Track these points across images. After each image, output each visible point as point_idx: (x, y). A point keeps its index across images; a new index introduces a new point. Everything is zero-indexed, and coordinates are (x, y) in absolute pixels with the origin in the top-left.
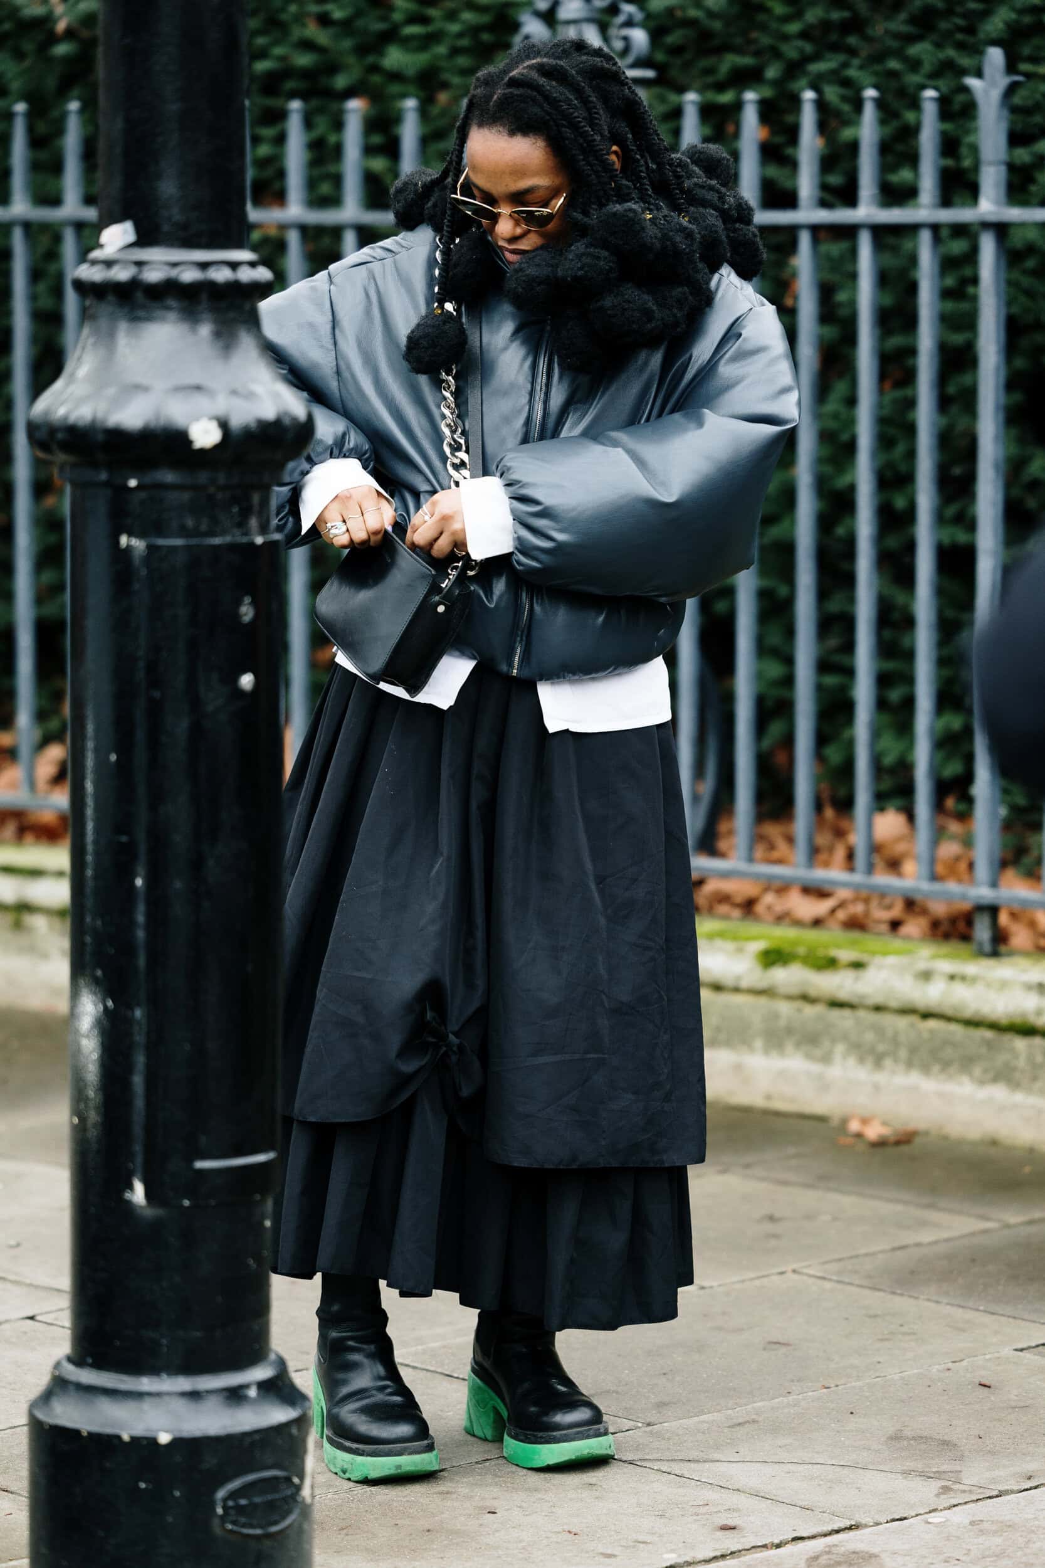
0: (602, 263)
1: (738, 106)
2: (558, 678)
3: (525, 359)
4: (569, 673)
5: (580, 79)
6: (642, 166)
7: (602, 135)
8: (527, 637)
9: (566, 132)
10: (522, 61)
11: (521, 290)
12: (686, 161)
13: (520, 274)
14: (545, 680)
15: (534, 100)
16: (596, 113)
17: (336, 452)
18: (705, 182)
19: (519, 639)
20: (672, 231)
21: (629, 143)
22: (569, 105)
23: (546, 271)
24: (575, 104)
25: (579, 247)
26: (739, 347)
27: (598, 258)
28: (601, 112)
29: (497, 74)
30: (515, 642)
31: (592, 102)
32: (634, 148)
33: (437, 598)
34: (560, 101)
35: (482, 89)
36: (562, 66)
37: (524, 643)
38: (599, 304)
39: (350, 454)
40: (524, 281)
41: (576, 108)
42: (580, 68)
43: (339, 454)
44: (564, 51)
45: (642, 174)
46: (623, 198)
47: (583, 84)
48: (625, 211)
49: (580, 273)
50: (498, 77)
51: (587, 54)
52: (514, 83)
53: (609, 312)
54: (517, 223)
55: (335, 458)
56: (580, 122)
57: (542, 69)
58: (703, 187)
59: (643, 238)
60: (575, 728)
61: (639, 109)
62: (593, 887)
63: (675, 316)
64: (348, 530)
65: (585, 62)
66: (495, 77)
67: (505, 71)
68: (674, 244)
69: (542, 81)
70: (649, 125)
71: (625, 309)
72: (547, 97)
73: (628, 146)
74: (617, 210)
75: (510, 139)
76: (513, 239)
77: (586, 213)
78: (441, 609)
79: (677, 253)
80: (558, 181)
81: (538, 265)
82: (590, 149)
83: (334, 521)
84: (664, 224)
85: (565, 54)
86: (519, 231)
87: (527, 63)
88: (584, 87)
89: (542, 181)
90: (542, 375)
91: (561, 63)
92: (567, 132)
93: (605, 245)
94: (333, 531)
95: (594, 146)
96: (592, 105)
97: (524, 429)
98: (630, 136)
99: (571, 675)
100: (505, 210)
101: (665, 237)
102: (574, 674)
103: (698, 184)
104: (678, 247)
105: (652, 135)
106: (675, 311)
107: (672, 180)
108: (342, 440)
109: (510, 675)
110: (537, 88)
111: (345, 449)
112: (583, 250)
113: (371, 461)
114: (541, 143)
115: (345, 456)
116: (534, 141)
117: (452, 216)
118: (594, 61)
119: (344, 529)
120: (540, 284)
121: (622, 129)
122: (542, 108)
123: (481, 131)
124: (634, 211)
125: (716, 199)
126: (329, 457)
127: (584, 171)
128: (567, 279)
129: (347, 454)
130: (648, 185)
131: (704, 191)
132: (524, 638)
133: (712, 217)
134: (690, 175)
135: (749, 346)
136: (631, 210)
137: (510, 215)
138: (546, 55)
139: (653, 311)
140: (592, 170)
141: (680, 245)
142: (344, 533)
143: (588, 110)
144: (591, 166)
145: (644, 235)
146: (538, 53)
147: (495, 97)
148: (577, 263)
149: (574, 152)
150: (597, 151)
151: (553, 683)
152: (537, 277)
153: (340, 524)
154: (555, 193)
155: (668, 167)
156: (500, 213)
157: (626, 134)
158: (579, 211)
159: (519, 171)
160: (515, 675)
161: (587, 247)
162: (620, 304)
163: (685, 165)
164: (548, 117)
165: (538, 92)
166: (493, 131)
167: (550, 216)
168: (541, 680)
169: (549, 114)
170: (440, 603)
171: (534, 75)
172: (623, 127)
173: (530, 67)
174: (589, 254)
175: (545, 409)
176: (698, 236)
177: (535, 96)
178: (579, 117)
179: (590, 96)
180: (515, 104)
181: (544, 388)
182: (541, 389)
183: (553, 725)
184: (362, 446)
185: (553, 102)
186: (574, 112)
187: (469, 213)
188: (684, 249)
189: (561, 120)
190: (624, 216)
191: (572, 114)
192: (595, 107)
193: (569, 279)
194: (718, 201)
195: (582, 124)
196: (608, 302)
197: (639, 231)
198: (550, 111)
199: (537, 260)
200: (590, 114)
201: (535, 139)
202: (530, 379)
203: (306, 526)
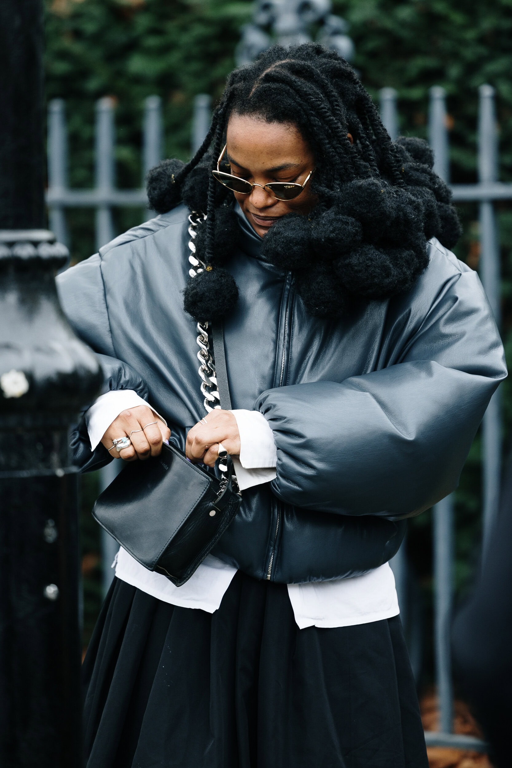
0: (350, 227)
1: (426, 101)
2: (305, 580)
3: (270, 312)
4: (314, 576)
5: (323, 77)
6: (371, 150)
7: (342, 124)
8: (279, 546)
9: (315, 120)
10: (274, 61)
11: (280, 249)
12: (402, 148)
13: (278, 236)
14: (294, 583)
15: (288, 93)
16: (337, 105)
17: (114, 384)
18: (419, 166)
19: (272, 548)
20: (403, 203)
21: (360, 132)
22: (316, 98)
23: (301, 234)
24: (321, 98)
25: (328, 215)
26: (455, 310)
27: (347, 223)
28: (341, 104)
29: (254, 71)
30: (269, 551)
31: (334, 96)
32: (364, 136)
33: (211, 504)
34: (310, 94)
35: (242, 83)
36: (309, 66)
37: (276, 552)
38: (347, 261)
39: (126, 386)
40: (283, 242)
41: (322, 101)
42: (323, 69)
43: (117, 387)
44: (308, 54)
45: (371, 157)
46: (365, 175)
47: (327, 82)
48: (369, 184)
49: (332, 235)
50: (254, 74)
51: (325, 57)
52: (269, 78)
53: (356, 268)
54: (269, 195)
55: (114, 390)
56: (326, 112)
57: (292, 68)
58: (417, 170)
59: (383, 207)
60: (320, 624)
61: (368, 104)
62: (341, 758)
63: (404, 273)
64: (131, 444)
65: (327, 64)
66: (251, 74)
67: (259, 69)
68: (405, 214)
69: (294, 78)
70: (375, 117)
71: (369, 266)
72: (298, 91)
73: (359, 134)
74: (362, 184)
75: (267, 125)
76: (265, 208)
77: (332, 188)
78: (213, 513)
79: (407, 222)
80: (305, 162)
81: (294, 229)
82: (334, 135)
83: (119, 437)
84: (397, 198)
85: (309, 56)
86: (270, 201)
87: (278, 63)
88: (327, 84)
89: (292, 161)
90: (285, 327)
91: (308, 63)
92: (317, 121)
93: (350, 212)
94: (119, 445)
95: (338, 132)
96: (334, 98)
97: (271, 372)
98: (361, 126)
99: (315, 578)
100: (259, 184)
101: (399, 209)
102: (318, 577)
103: (413, 167)
104: (409, 216)
105: (377, 126)
106: (405, 270)
107: (394, 163)
108: (119, 374)
109: (265, 579)
110: (290, 83)
111: (122, 382)
112: (333, 216)
113: (145, 393)
114: (293, 129)
115: (122, 388)
116: (288, 127)
117: (214, 188)
118: (334, 62)
119: (128, 442)
120: (297, 244)
121: (355, 120)
122: (294, 99)
123: (243, 118)
124: (376, 185)
125: (428, 180)
126: (109, 389)
127: (329, 153)
128: (321, 240)
129: (124, 386)
130: (375, 166)
131: (418, 174)
132: (276, 547)
133: (428, 195)
134: (405, 160)
135: (463, 309)
136: (373, 184)
137: (264, 188)
138: (294, 57)
139: (390, 268)
140: (336, 152)
141: (410, 215)
142: (129, 446)
143: (331, 103)
144: (335, 148)
145: (384, 205)
146: (286, 55)
147: (253, 90)
148: (330, 227)
149: (321, 137)
150: (340, 137)
151: (300, 585)
152: (294, 239)
153: (125, 439)
154: (302, 170)
155: (390, 152)
156: (254, 186)
157: (358, 124)
158: (323, 185)
159: (275, 152)
160: (269, 579)
161: (336, 214)
162: (364, 261)
163: (401, 151)
164: (299, 108)
165: (291, 87)
166: (254, 118)
167: (298, 189)
168: (290, 583)
169: (300, 105)
170: (212, 509)
171: (286, 72)
172: (355, 118)
173: (282, 66)
174: (340, 220)
175: (288, 355)
176: (423, 208)
177: (289, 90)
178: (325, 108)
179: (332, 91)
180: (273, 96)
181: (287, 337)
182: (284, 338)
183: (302, 623)
184: (136, 379)
185: (304, 96)
186: (321, 104)
187: (225, 185)
188: (414, 218)
189: (310, 110)
190: (368, 189)
191: (319, 105)
192: (337, 101)
193: (323, 240)
194: (430, 181)
195: (328, 114)
196: (354, 259)
197: (380, 202)
198: (301, 102)
199: (292, 225)
200: (333, 106)
201: (288, 125)
202: (274, 329)
203: (94, 444)
